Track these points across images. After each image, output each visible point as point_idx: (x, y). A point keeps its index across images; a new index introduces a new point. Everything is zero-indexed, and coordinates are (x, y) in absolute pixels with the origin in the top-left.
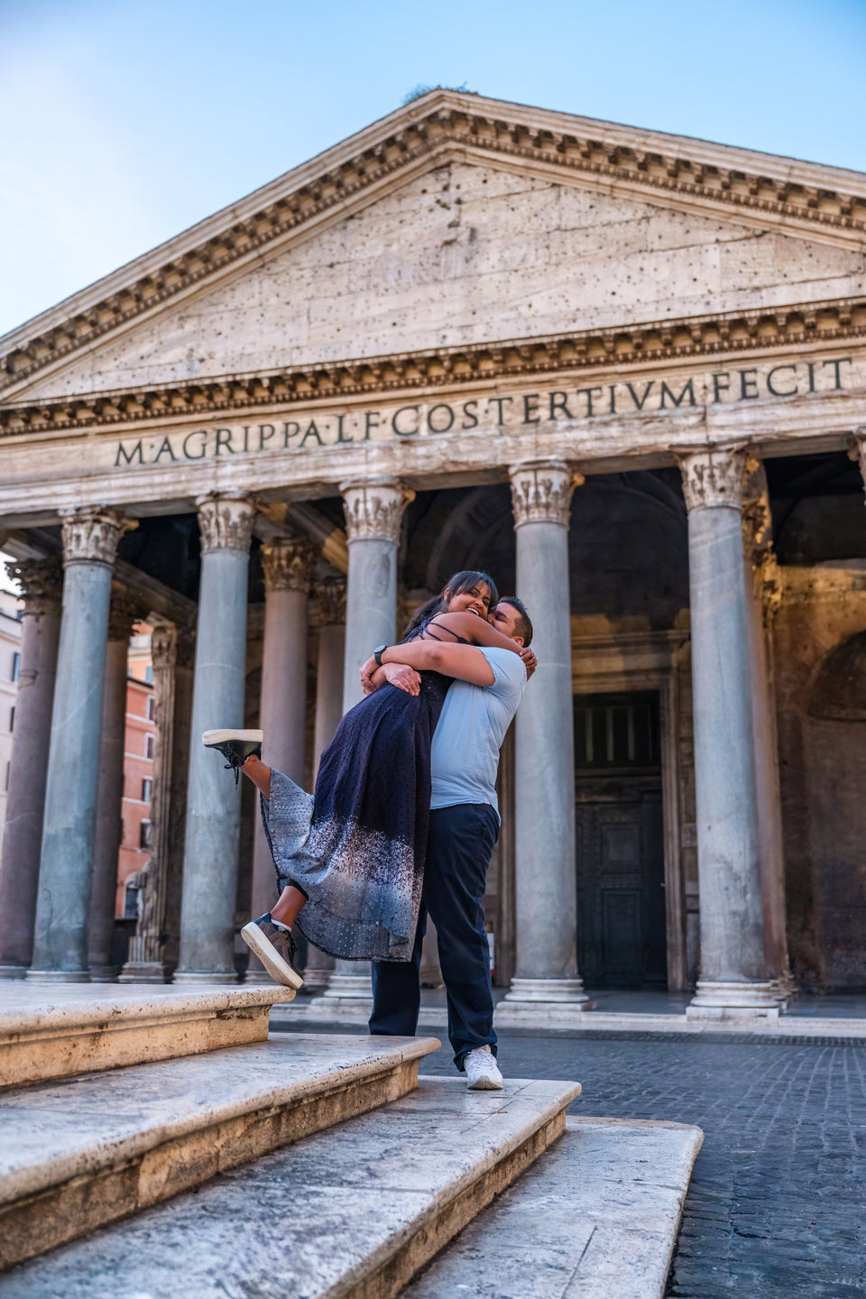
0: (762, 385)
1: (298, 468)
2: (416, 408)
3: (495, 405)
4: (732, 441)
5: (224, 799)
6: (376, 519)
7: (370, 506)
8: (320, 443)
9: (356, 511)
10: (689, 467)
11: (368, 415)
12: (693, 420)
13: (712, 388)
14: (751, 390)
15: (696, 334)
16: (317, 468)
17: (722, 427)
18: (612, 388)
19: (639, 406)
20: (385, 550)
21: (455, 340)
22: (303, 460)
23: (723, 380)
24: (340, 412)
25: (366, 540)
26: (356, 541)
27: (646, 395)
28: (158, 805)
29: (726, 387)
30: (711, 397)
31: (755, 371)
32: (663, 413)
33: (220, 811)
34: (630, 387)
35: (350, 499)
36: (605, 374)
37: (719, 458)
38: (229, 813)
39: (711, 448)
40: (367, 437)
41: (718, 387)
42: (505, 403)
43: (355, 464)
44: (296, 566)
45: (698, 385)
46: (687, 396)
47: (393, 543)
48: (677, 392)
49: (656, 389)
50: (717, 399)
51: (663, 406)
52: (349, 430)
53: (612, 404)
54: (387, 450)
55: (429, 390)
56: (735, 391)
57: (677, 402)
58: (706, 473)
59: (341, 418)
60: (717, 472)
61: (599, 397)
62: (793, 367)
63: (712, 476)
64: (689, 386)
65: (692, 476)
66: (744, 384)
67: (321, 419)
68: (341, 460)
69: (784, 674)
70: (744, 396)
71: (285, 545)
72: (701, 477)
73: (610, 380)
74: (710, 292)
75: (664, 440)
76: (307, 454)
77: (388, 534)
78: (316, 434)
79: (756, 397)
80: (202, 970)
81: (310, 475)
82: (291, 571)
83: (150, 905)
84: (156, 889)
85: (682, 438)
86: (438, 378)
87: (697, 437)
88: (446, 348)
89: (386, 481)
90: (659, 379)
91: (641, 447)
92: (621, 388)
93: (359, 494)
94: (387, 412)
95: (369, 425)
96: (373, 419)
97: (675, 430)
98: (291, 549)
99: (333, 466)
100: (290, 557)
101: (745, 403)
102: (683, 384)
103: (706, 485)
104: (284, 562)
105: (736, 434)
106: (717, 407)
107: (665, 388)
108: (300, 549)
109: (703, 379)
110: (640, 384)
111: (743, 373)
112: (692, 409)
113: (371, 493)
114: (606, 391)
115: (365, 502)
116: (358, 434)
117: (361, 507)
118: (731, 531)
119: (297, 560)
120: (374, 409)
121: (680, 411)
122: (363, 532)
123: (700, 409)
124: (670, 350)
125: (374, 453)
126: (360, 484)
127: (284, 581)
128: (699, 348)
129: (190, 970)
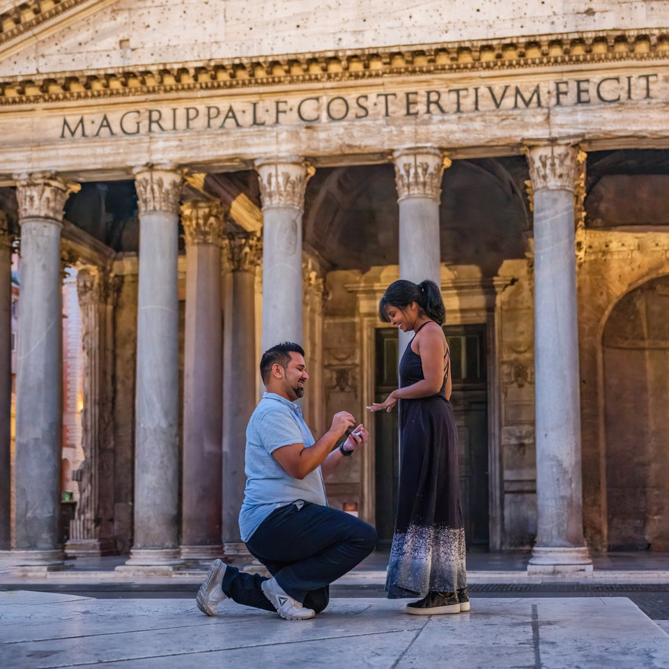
0: (593, 93)
1: (221, 145)
2: (317, 99)
3: (382, 99)
4: (569, 137)
5: (166, 414)
6: (285, 190)
7: (281, 179)
8: (238, 125)
9: (270, 183)
10: (536, 155)
11: (277, 103)
12: (540, 119)
13: (554, 93)
14: (584, 97)
15: (545, 48)
16: (236, 145)
17: (562, 126)
18: (476, 90)
19: (498, 106)
20: (294, 216)
21: (349, 44)
22: (224, 139)
23: (563, 87)
24: (254, 99)
25: (278, 208)
26: (269, 208)
27: (503, 97)
28: (89, 415)
29: (565, 93)
30: (554, 101)
31: (588, 81)
32: (517, 112)
33: (164, 424)
34: (490, 89)
35: (264, 173)
36: (471, 78)
37: (559, 150)
38: (171, 426)
39: (553, 142)
40: (277, 122)
41: (559, 93)
42: (390, 98)
43: (266, 144)
44: (211, 224)
45: (543, 91)
46: (535, 99)
47: (299, 210)
48: (527, 96)
49: (511, 92)
50: (558, 103)
51: (516, 106)
52: (261, 116)
53: (476, 103)
54: (295, 135)
55: (329, 85)
56: (571, 98)
57: (527, 104)
58: (549, 162)
59: (255, 105)
60: (557, 162)
61: (465, 97)
62: (617, 79)
63: (553, 165)
64: (537, 91)
65: (538, 164)
66: (579, 91)
67: (239, 105)
68: (256, 141)
69: (585, 314)
70: (579, 101)
71: (201, 208)
72: (544, 165)
73: (476, 83)
74: (554, 14)
75: (518, 134)
76: (227, 134)
77: (296, 203)
78: (234, 117)
79: (588, 102)
80: (154, 547)
81: (231, 151)
82: (207, 229)
83: (86, 494)
84: (90, 481)
85: (530, 133)
86: (336, 75)
87: (542, 133)
88: (344, 51)
89: (294, 159)
90: (514, 83)
91: (499, 139)
92: (483, 91)
93: (272, 170)
94: (294, 101)
95: (278, 112)
96: (282, 106)
97: (525, 126)
98: (207, 210)
99: (248, 145)
100: (206, 218)
101: (580, 107)
102: (532, 89)
103: (548, 172)
104: (201, 222)
105: (572, 131)
106: (558, 109)
107: (518, 91)
108: (214, 211)
109: (547, 85)
110: (498, 87)
111: (579, 82)
112: (539, 110)
113: (281, 169)
114: (472, 92)
115: (277, 176)
116: (270, 119)
117: (273, 180)
118: (568, 209)
119: (212, 220)
120: (282, 98)
121: (529, 111)
122: (275, 201)
123: (545, 111)
124: (522, 60)
125: (283, 136)
126: (272, 162)
127: (202, 237)
128: (545, 60)
129: (145, 547)
